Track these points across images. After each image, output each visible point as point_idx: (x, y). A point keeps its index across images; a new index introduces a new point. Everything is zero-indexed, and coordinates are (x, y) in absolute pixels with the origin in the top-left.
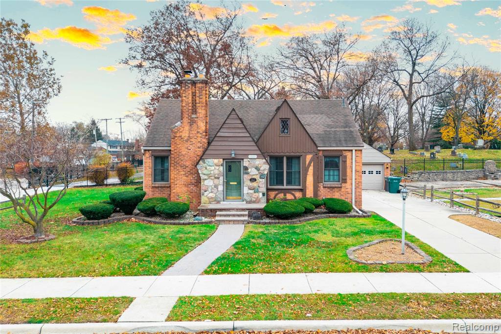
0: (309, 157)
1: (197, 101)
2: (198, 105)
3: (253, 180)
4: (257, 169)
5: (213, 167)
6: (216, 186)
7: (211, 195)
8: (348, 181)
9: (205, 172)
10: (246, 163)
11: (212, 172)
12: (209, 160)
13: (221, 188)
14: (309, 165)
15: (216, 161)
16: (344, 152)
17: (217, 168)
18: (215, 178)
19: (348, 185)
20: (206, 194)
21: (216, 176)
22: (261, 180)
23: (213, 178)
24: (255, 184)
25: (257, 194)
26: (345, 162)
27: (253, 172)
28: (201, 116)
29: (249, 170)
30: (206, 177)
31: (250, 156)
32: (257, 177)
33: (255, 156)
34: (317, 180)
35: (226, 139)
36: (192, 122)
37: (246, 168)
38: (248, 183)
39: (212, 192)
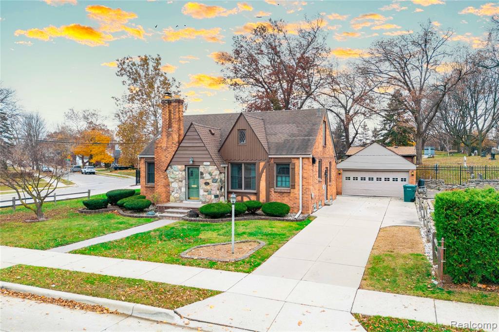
0: (262, 164)
1: (172, 117)
2: (173, 120)
3: (207, 184)
4: (210, 174)
5: (178, 172)
6: (180, 188)
7: (176, 195)
8: (296, 187)
9: (172, 176)
10: (201, 169)
11: (177, 176)
12: (175, 166)
13: (183, 190)
14: (262, 172)
15: (180, 167)
16: (293, 160)
17: (181, 173)
18: (180, 181)
19: (296, 191)
20: (173, 194)
21: (180, 179)
22: (213, 184)
23: (178, 181)
24: (208, 187)
25: (210, 196)
26: (294, 169)
27: (207, 176)
28: (175, 130)
29: (204, 175)
30: (173, 180)
31: (205, 163)
32: (210, 181)
33: (209, 163)
34: (269, 186)
35: (186, 148)
36: (169, 135)
37: (202, 174)
38: (203, 186)
39: (177, 193)
